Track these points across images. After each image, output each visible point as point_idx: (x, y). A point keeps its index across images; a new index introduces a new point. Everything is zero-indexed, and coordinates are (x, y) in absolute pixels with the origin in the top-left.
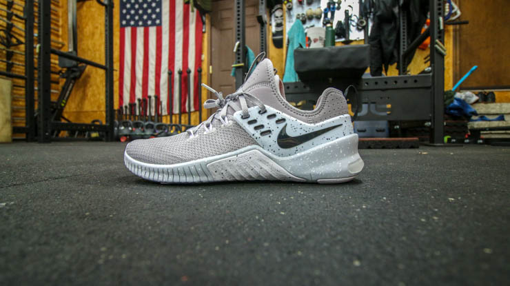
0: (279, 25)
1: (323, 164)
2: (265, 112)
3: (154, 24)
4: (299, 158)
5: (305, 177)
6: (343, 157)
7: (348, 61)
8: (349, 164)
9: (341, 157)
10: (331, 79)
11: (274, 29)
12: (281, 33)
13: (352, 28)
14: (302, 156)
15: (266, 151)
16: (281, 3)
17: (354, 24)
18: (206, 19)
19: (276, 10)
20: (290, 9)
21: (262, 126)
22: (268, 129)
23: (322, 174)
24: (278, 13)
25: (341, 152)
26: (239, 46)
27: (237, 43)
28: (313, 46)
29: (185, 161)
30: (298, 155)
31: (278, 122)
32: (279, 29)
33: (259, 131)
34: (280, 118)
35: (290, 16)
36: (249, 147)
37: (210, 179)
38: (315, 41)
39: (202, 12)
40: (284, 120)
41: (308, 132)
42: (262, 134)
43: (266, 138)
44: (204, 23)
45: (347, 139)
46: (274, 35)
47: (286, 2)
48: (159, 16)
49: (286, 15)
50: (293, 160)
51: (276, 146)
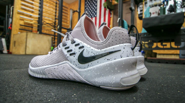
0: (141, 11)
1: (103, 76)
2: (75, 42)
3: (94, 16)
4: (89, 70)
5: (93, 83)
6: (117, 73)
7: (171, 21)
8: (122, 78)
9: (115, 72)
10: (162, 30)
11: (139, 12)
12: (142, 14)
13: (178, 7)
14: (90, 70)
15: (71, 65)
16: (142, 2)
17: (179, 5)
18: (112, 13)
19: (140, 5)
20: (146, 3)
21: (71, 50)
22: (74, 52)
23: (101, 83)
24: (141, 6)
25: (116, 69)
26: (120, 20)
27: (119, 19)
28: (153, 16)
29: (38, 66)
30: (89, 68)
31: (80, 48)
32: (141, 12)
33: (69, 53)
34: (81, 46)
35: (146, 6)
36: (64, 62)
37: (47, 77)
38: (153, 13)
39: (110, 10)
40: (83, 47)
41: (96, 55)
42: (71, 55)
43: (72, 57)
44: (111, 14)
45: (122, 60)
46: (139, 15)
47: (144, 1)
48: (96, 14)
49: (144, 6)
50: (86, 71)
51: (77, 62)
